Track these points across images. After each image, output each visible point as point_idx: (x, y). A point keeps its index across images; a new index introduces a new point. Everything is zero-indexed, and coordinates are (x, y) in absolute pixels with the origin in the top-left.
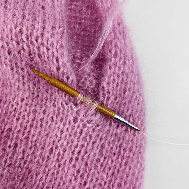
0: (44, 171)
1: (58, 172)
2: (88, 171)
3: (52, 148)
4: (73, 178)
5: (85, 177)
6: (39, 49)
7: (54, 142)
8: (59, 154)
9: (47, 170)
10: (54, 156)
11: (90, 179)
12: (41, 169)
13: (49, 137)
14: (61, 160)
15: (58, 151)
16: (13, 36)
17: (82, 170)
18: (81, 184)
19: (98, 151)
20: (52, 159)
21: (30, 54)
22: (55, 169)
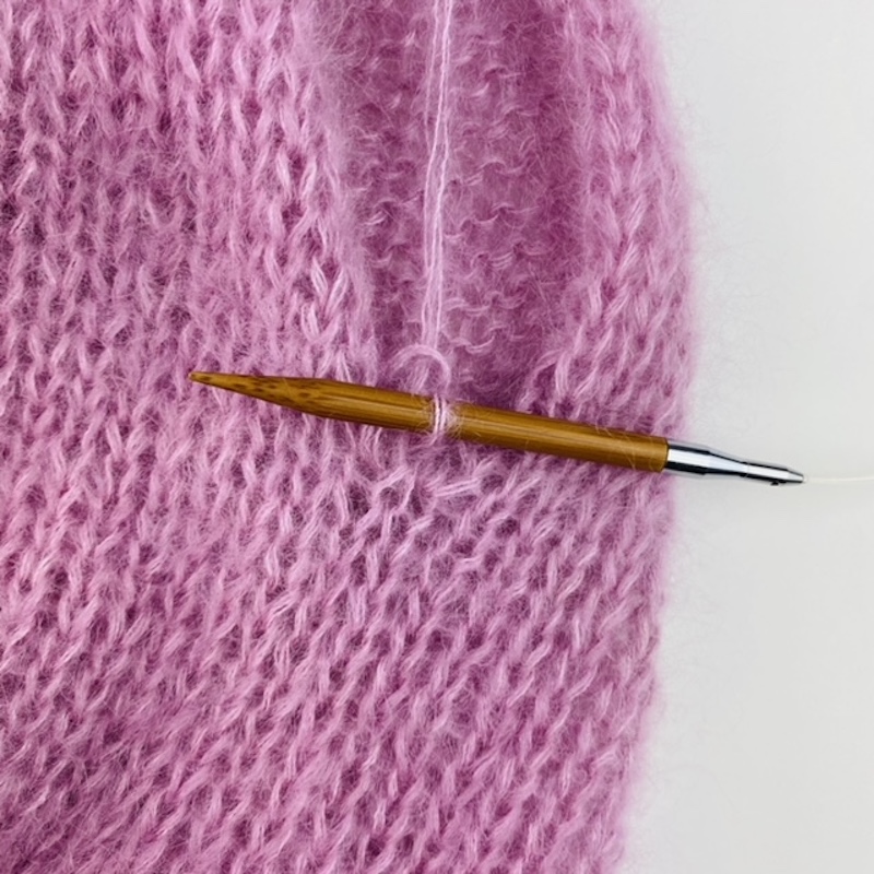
0: (184, 741)
1: (247, 763)
2: (393, 789)
3: (236, 631)
4: (322, 808)
5: (379, 816)
6: (204, 100)
7: (246, 602)
8: (268, 667)
9: (199, 736)
10: (243, 672)
11: (398, 830)
12: (175, 727)
13: (223, 573)
14: (274, 699)
15: (265, 650)
16: (94, 27)
17: (369, 774)
18: (354, 849)
19: (451, 695)
20: (231, 683)
21: (165, 123)
22: (237, 741)
